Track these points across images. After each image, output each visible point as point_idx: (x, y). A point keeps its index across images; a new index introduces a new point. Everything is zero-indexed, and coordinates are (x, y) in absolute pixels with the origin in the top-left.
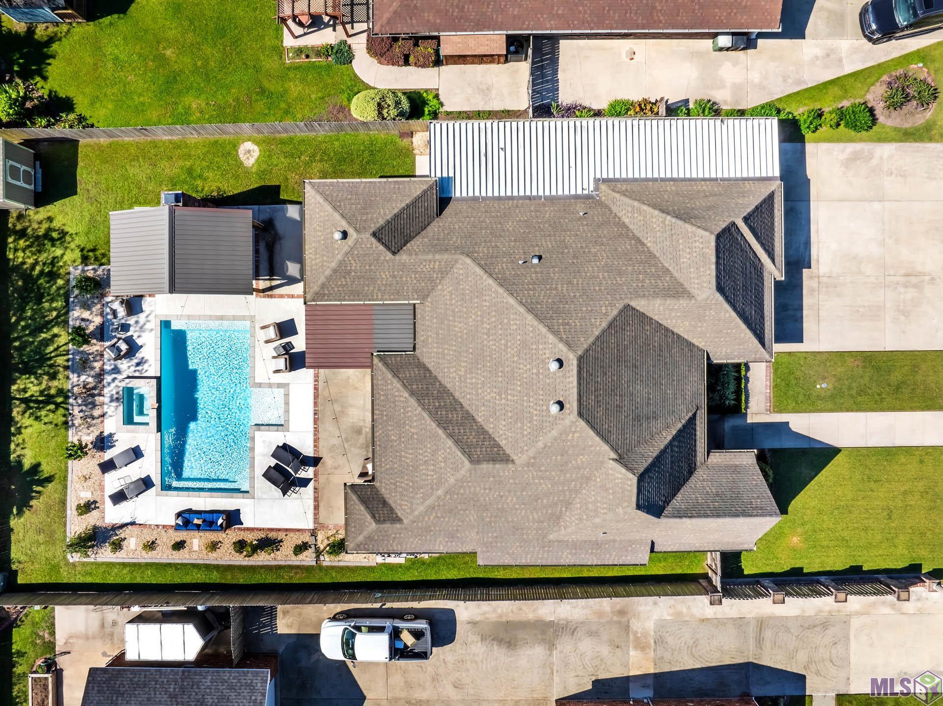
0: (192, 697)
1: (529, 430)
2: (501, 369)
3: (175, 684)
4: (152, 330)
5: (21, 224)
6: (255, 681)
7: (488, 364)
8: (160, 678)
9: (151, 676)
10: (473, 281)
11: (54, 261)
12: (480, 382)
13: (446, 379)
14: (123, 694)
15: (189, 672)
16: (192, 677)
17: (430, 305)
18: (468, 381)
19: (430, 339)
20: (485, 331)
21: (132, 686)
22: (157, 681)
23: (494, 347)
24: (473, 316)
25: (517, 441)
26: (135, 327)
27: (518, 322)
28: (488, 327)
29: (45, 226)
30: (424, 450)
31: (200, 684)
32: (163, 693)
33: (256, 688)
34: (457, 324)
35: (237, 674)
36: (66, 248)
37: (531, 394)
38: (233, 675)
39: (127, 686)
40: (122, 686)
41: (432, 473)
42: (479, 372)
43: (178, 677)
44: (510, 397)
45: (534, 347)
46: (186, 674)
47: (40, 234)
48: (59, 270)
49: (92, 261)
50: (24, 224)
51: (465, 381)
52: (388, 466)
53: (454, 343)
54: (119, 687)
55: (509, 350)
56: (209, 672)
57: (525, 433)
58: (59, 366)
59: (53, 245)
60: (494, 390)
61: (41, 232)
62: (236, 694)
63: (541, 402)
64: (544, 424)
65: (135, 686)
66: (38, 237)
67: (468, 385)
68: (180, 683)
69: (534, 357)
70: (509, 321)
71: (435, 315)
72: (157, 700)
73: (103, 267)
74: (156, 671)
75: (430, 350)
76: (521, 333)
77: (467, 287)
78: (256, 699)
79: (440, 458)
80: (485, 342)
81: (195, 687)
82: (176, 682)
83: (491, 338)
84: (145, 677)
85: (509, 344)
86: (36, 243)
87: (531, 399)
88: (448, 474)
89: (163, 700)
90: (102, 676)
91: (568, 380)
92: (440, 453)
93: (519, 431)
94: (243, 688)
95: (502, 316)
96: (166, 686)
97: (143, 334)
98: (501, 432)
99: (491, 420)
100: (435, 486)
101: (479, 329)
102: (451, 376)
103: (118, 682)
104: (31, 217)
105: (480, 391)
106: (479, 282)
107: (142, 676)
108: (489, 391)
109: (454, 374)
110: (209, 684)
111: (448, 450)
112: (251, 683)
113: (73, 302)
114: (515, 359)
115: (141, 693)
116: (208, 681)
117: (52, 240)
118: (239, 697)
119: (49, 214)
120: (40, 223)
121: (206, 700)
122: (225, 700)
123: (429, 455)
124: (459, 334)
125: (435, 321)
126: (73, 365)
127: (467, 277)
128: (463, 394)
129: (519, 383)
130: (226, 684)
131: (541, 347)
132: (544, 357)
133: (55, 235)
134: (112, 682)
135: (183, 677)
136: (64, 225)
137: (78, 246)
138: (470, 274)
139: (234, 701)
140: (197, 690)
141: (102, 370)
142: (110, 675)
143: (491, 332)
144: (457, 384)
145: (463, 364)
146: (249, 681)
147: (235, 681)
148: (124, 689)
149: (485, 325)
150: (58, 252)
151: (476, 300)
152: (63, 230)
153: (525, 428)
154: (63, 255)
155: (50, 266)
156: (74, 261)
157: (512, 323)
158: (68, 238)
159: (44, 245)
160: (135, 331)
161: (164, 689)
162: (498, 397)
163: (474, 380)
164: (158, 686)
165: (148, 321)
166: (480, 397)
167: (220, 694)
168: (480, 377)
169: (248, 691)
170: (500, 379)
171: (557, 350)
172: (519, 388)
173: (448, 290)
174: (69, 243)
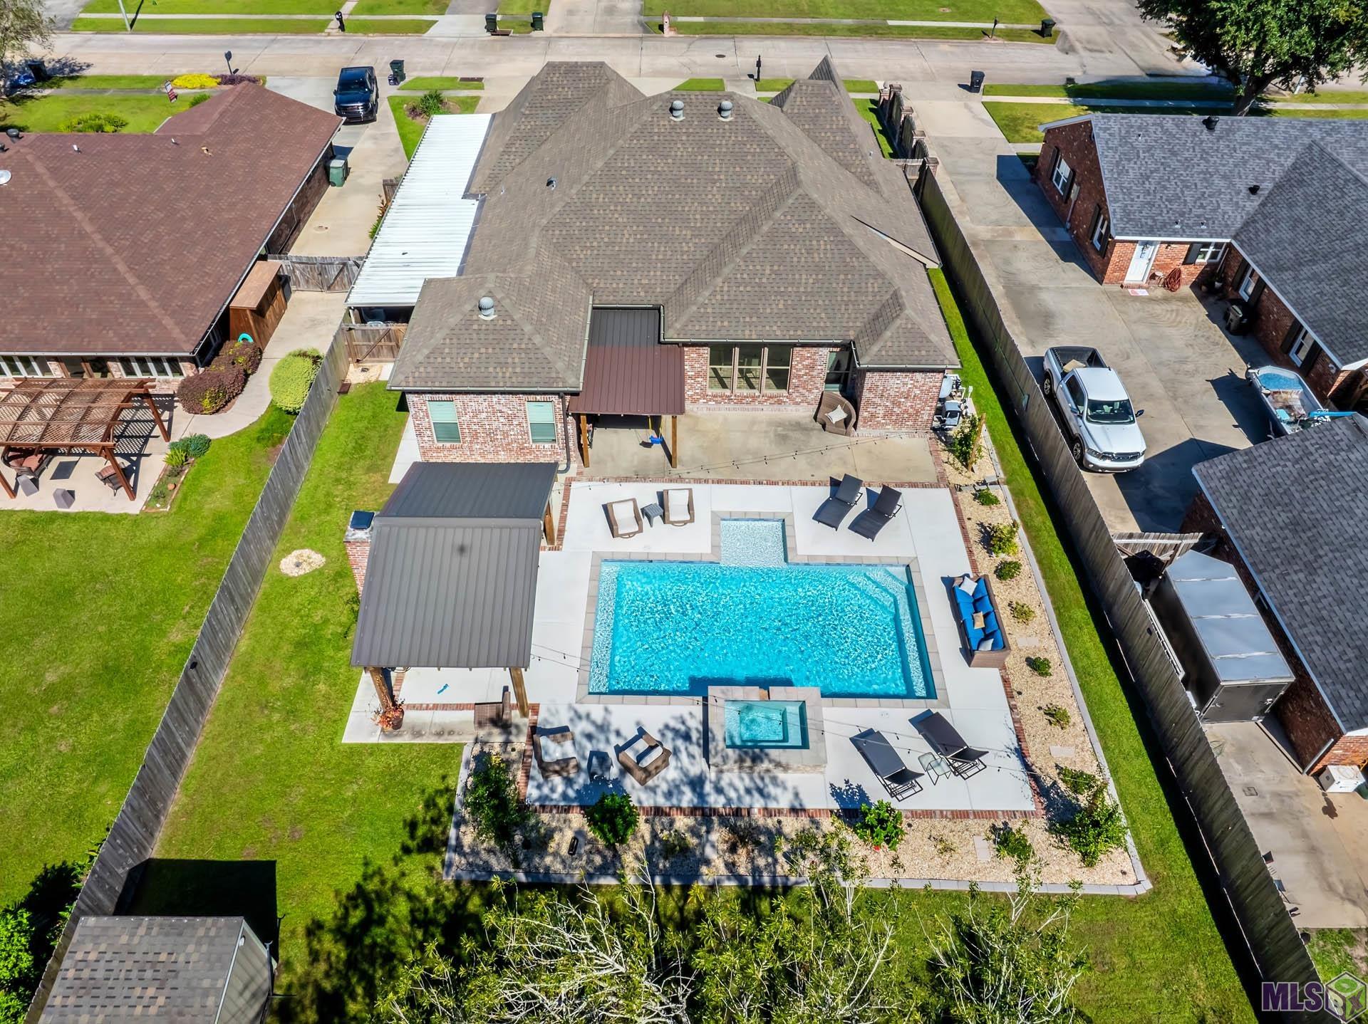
0: (1294, 543)
1: (755, 146)
2: (683, 180)
3: (1288, 574)
4: (606, 710)
5: (303, 1010)
6: (1219, 474)
7: (677, 196)
8: (1292, 602)
9: (1298, 618)
10: (571, 216)
11: (421, 920)
12: (699, 208)
13: (698, 257)
14: (1357, 647)
15: (1254, 564)
16: (1261, 557)
17: (597, 281)
18: (698, 225)
19: (643, 282)
20: (635, 200)
21: (1334, 640)
22: (1301, 604)
23: (656, 188)
24: (616, 216)
25: (770, 161)
26: (598, 741)
27: (626, 157)
28: (630, 196)
29: (328, 943)
30: (792, 255)
31: (1265, 540)
32: (1314, 586)
33: (1228, 468)
34: (625, 240)
35: (1221, 500)
36: (395, 888)
37: (711, 142)
38: (1224, 504)
39: (1339, 648)
40: (1345, 658)
41: (822, 242)
42: (686, 209)
43: (1274, 576)
44: (717, 169)
45: (656, 138)
46: (1261, 567)
47: (343, 955)
48: (444, 907)
49: (438, 830)
50: (307, 1002)
51: (699, 229)
52: (823, 315)
53: (650, 244)
54: (1350, 661)
55: (659, 169)
56: (1238, 538)
57: (758, 150)
58: (681, 910)
59: (381, 921)
60: (709, 189)
61: (339, 951)
62: (1252, 489)
63: (721, 131)
64: (746, 127)
65: (1330, 635)
66: (351, 963)
67: (704, 224)
68: (1282, 568)
69: (668, 138)
70: (624, 168)
71: (612, 273)
72: (1331, 589)
73: (457, 806)
74: (1282, 612)
75: (659, 282)
76: (639, 153)
77: (578, 224)
78: (1245, 461)
79: (801, 230)
80: (649, 200)
81: (1275, 545)
82: (1283, 576)
83: (644, 192)
84: (1305, 626)
85: (652, 169)
86: (365, 966)
87: (718, 142)
88: (820, 217)
89: (1326, 581)
90: (1348, 701)
91: (694, 101)
92: (794, 230)
93: (757, 158)
94: (1237, 484)
95: (618, 176)
96: (1300, 586)
97: (613, 727)
98: (760, 181)
99: (746, 193)
100: (839, 238)
101: (632, 208)
102: (692, 249)
103: (1343, 667)
104: (295, 981)
105: (711, 209)
106: (573, 208)
107: (1305, 631)
108: (710, 196)
109: (690, 245)
110: (1258, 529)
111: (789, 217)
112: (1223, 477)
113: (527, 873)
114: (670, 161)
115: (1336, 619)
116: (1254, 532)
117: (366, 925)
118: (1255, 483)
119: (301, 930)
120: (315, 956)
121: (1287, 521)
122: (1272, 498)
123: (798, 247)
124: (638, 236)
125: (619, 273)
126: (678, 877)
127: (565, 224)
128: (717, 232)
129: (699, 157)
130: (1245, 507)
131: (656, 130)
132: (668, 127)
133: (356, 916)
134: (1349, 677)
135: (1269, 569)
136: (337, 893)
137: (396, 860)
138: (561, 220)
139: (1264, 486)
140: (1279, 540)
141: (693, 811)
142: (1339, 686)
143: (637, 192)
144: (703, 240)
145: (677, 232)
146: (1223, 481)
147: (1233, 498)
148: (1349, 651)
149: (628, 200)
150: (402, 907)
151: (596, 212)
152: (349, 897)
153: (752, 150)
154: (411, 897)
155: (432, 929)
156: (431, 869)
157: (626, 165)
158: (371, 886)
159: (375, 944)
160: (608, 741)
161: (1308, 587)
162: (718, 185)
163: (698, 216)
164: (1308, 598)
165: (588, 716)
166: (718, 209)
167: (1265, 508)
168: (693, 208)
169: (1239, 477)
170: (695, 181)
171: (660, 112)
172: (706, 157)
173: (579, 252)
174: (383, 882)
